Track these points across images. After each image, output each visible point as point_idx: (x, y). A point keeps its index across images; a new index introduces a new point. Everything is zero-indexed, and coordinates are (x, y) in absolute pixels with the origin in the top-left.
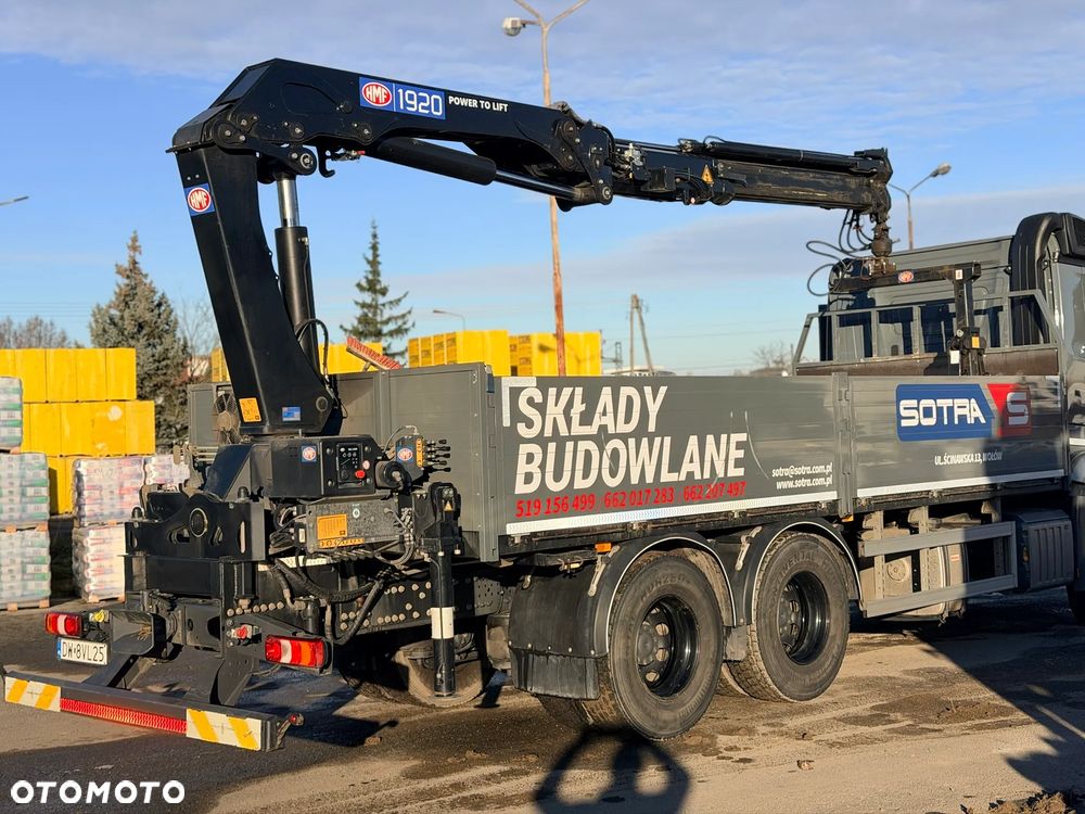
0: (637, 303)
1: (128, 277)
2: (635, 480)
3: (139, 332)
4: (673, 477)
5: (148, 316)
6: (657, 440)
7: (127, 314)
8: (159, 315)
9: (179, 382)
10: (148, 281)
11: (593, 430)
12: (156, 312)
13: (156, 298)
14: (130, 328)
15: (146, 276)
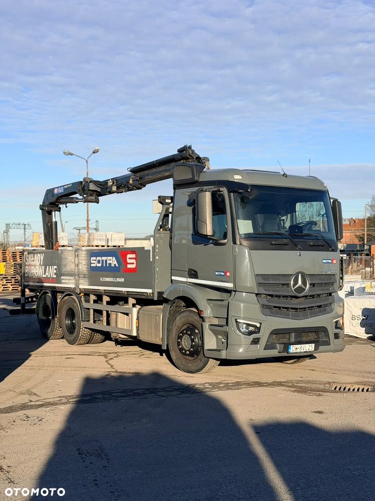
2: (39, 276)
4: (45, 276)
6: (42, 267)
11: (34, 264)
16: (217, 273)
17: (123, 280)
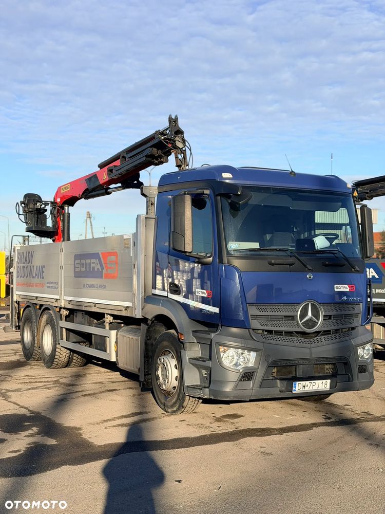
0: (89, 216)
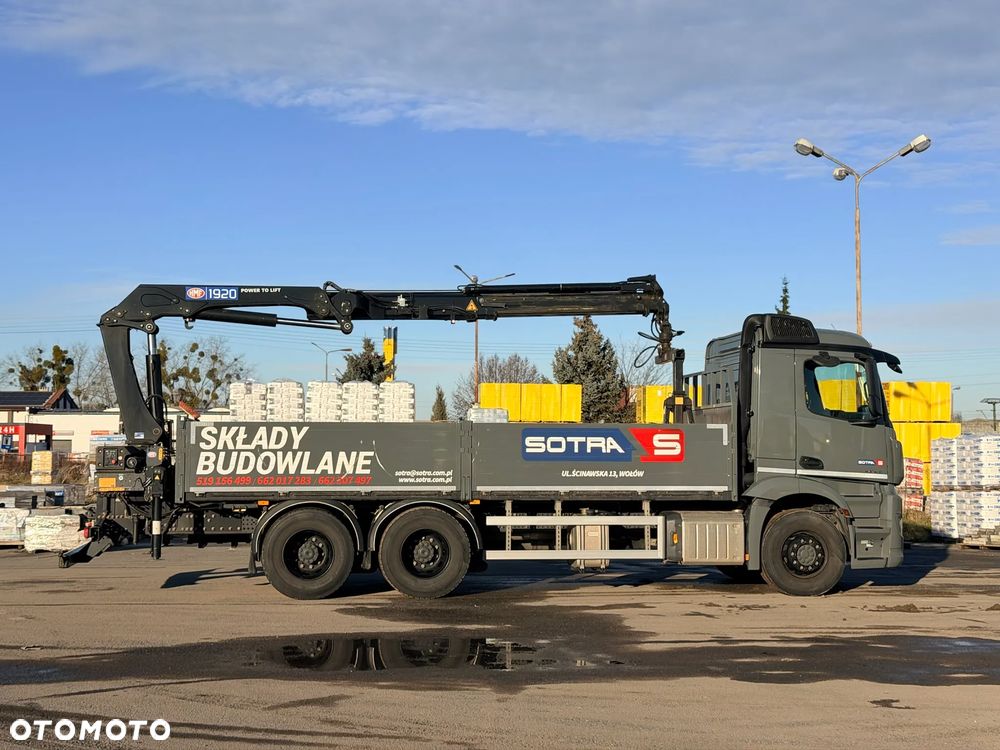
1: (582, 327)
2: (281, 471)
3: (588, 369)
4: (312, 472)
5: (595, 357)
6: (299, 454)
7: (580, 355)
8: (604, 356)
9: (616, 409)
10: (597, 330)
11: (252, 446)
12: (602, 354)
13: (602, 343)
14: (582, 366)
15: (596, 326)
16: (860, 462)
17: (641, 474)
